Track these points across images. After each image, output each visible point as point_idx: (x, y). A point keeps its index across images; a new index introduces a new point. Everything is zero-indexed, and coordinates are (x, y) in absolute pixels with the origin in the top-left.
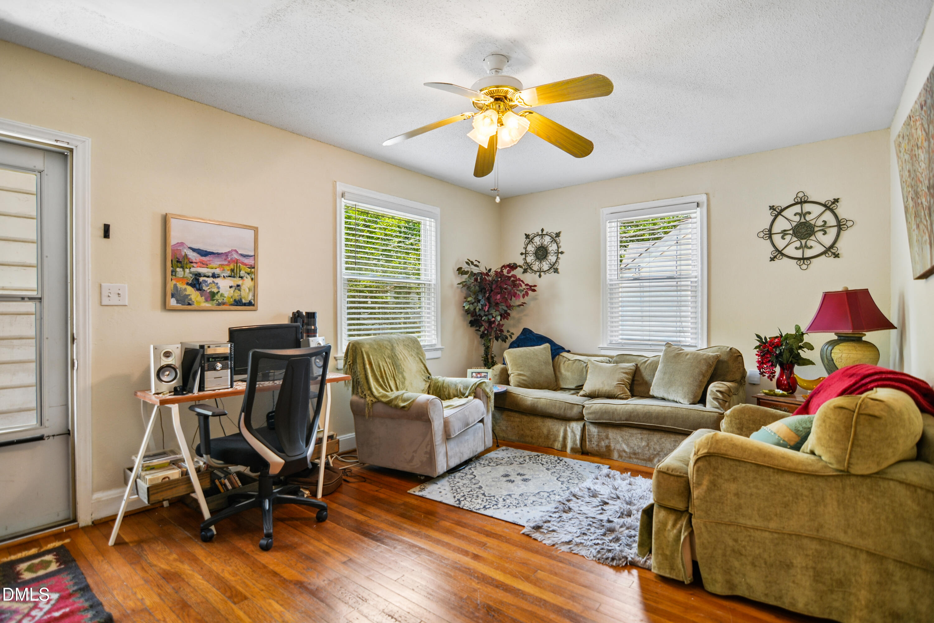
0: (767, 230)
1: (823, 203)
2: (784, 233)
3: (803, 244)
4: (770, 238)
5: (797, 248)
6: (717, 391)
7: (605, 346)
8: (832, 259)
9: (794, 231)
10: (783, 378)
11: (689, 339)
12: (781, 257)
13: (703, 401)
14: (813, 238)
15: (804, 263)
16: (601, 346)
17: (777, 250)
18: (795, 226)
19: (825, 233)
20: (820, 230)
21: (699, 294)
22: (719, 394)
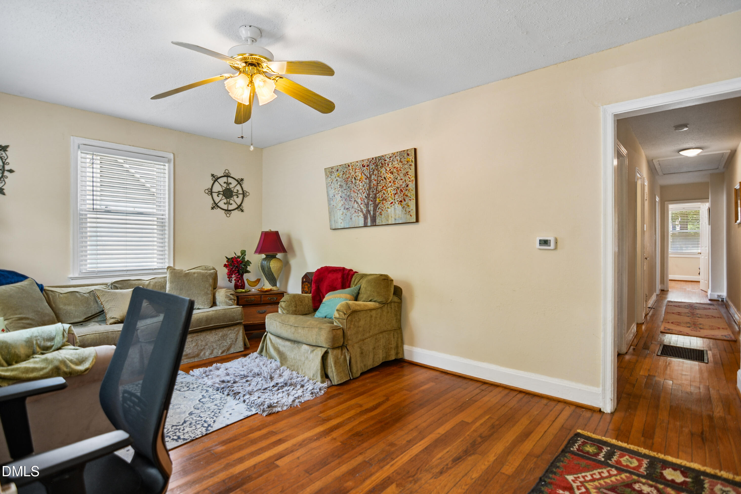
0: (210, 189)
1: (237, 179)
2: (219, 193)
3: (228, 201)
4: (211, 194)
5: (225, 203)
6: (231, 294)
7: (77, 275)
8: (240, 212)
9: (223, 193)
10: (239, 282)
11: (155, 264)
12: (217, 208)
13: (214, 304)
14: (232, 199)
15: (228, 213)
16: (71, 276)
17: (215, 203)
18: (225, 190)
19: (238, 197)
20: (235, 195)
21: (167, 228)
22: (231, 296)
